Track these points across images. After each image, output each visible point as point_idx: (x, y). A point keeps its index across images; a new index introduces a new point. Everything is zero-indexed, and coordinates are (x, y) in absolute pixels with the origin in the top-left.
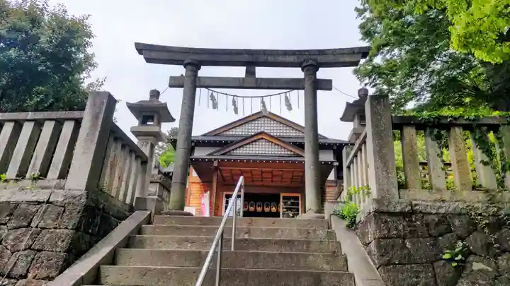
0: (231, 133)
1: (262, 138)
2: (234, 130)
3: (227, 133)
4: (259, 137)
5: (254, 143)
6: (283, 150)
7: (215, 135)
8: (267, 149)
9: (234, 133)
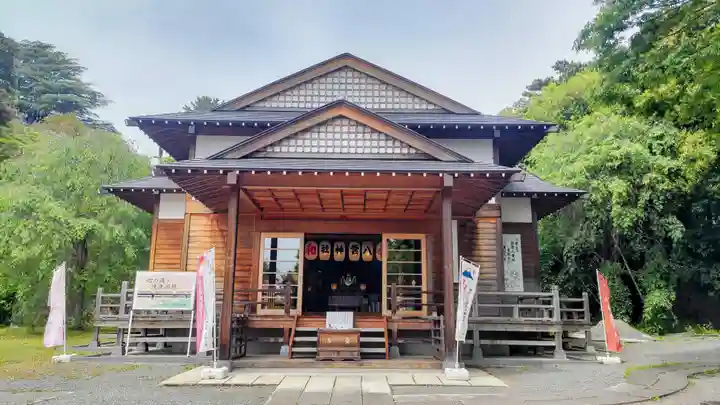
0: (274, 105)
1: (341, 117)
2: (282, 98)
3: (267, 105)
4: (334, 112)
5: (323, 129)
6: (390, 143)
7: (242, 109)
8: (353, 143)
9: (282, 105)
